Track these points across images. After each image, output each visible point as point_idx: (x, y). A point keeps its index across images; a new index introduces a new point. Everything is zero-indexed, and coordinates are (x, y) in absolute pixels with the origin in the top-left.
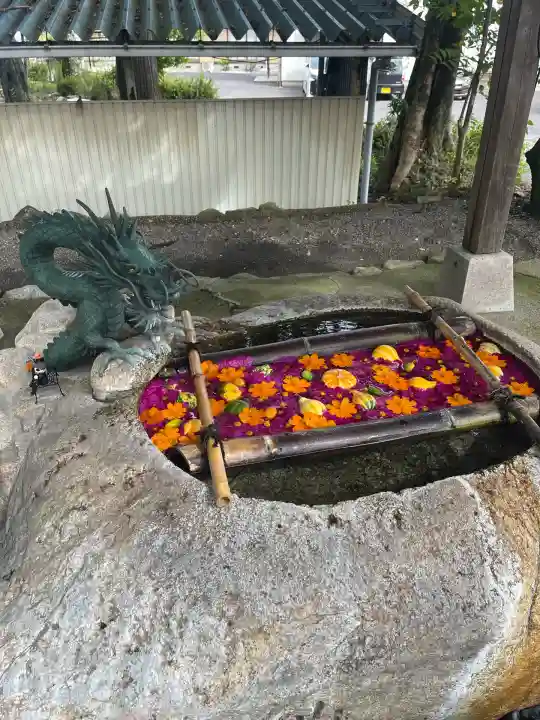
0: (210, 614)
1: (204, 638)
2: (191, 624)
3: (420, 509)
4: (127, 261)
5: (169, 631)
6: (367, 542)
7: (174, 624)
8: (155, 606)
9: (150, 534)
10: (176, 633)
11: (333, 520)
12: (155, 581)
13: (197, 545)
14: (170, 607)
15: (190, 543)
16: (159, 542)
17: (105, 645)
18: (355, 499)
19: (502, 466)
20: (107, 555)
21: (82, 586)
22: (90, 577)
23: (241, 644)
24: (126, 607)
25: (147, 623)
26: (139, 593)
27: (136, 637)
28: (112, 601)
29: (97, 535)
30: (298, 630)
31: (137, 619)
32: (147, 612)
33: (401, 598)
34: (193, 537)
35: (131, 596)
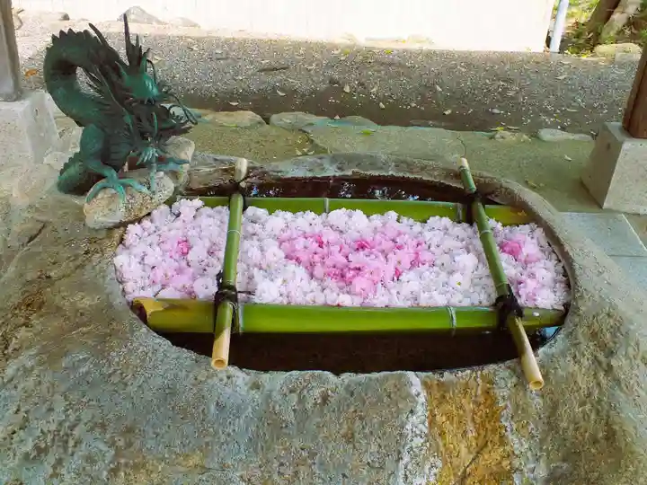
0: (102, 440)
1: (90, 459)
2: (83, 445)
3: (352, 394)
4: (128, 90)
5: (65, 449)
6: (280, 413)
7: (71, 443)
8: (60, 424)
9: (79, 361)
10: (70, 450)
11: (256, 386)
12: (68, 403)
13: (115, 379)
14: (72, 428)
15: (110, 375)
16: (84, 370)
17: (9, 449)
18: (287, 371)
19: (468, 372)
20: (36, 372)
21: (7, 394)
22: (16, 387)
23: (123, 474)
24: (37, 419)
25: (50, 437)
26: (51, 410)
27: (37, 447)
28: (26, 412)
29: (33, 352)
30: (180, 476)
31: (42, 431)
32: (53, 427)
33: (296, 473)
34: (115, 371)
35: (44, 410)
